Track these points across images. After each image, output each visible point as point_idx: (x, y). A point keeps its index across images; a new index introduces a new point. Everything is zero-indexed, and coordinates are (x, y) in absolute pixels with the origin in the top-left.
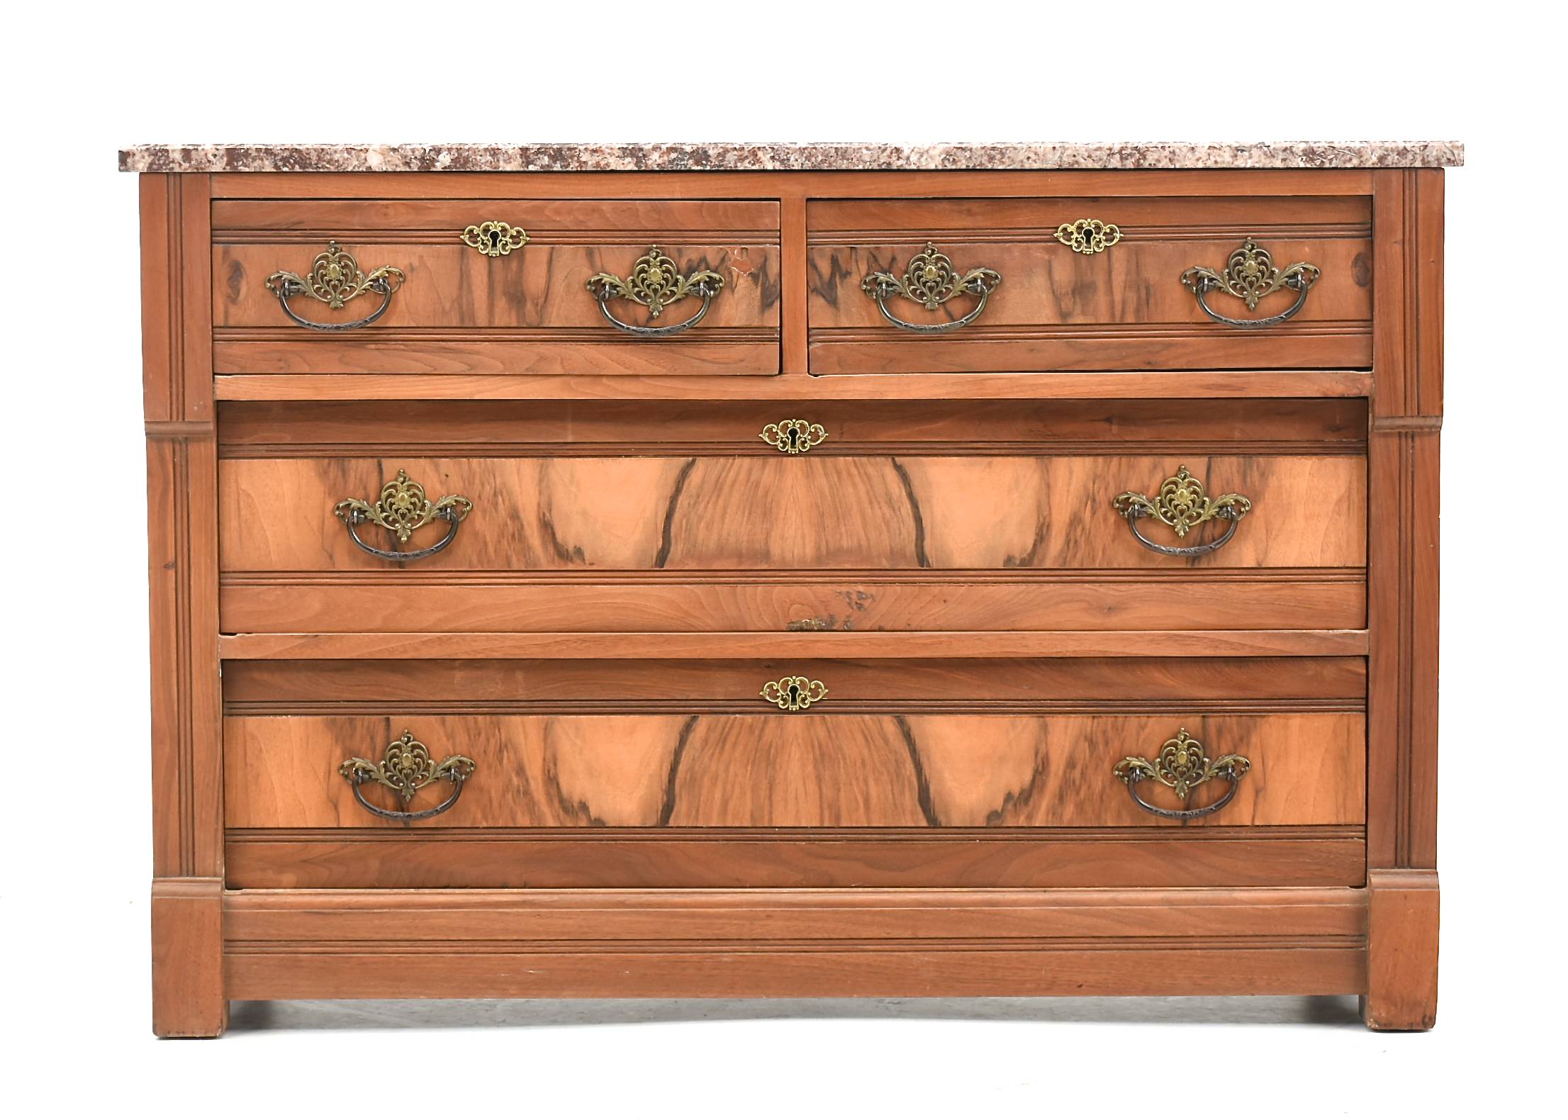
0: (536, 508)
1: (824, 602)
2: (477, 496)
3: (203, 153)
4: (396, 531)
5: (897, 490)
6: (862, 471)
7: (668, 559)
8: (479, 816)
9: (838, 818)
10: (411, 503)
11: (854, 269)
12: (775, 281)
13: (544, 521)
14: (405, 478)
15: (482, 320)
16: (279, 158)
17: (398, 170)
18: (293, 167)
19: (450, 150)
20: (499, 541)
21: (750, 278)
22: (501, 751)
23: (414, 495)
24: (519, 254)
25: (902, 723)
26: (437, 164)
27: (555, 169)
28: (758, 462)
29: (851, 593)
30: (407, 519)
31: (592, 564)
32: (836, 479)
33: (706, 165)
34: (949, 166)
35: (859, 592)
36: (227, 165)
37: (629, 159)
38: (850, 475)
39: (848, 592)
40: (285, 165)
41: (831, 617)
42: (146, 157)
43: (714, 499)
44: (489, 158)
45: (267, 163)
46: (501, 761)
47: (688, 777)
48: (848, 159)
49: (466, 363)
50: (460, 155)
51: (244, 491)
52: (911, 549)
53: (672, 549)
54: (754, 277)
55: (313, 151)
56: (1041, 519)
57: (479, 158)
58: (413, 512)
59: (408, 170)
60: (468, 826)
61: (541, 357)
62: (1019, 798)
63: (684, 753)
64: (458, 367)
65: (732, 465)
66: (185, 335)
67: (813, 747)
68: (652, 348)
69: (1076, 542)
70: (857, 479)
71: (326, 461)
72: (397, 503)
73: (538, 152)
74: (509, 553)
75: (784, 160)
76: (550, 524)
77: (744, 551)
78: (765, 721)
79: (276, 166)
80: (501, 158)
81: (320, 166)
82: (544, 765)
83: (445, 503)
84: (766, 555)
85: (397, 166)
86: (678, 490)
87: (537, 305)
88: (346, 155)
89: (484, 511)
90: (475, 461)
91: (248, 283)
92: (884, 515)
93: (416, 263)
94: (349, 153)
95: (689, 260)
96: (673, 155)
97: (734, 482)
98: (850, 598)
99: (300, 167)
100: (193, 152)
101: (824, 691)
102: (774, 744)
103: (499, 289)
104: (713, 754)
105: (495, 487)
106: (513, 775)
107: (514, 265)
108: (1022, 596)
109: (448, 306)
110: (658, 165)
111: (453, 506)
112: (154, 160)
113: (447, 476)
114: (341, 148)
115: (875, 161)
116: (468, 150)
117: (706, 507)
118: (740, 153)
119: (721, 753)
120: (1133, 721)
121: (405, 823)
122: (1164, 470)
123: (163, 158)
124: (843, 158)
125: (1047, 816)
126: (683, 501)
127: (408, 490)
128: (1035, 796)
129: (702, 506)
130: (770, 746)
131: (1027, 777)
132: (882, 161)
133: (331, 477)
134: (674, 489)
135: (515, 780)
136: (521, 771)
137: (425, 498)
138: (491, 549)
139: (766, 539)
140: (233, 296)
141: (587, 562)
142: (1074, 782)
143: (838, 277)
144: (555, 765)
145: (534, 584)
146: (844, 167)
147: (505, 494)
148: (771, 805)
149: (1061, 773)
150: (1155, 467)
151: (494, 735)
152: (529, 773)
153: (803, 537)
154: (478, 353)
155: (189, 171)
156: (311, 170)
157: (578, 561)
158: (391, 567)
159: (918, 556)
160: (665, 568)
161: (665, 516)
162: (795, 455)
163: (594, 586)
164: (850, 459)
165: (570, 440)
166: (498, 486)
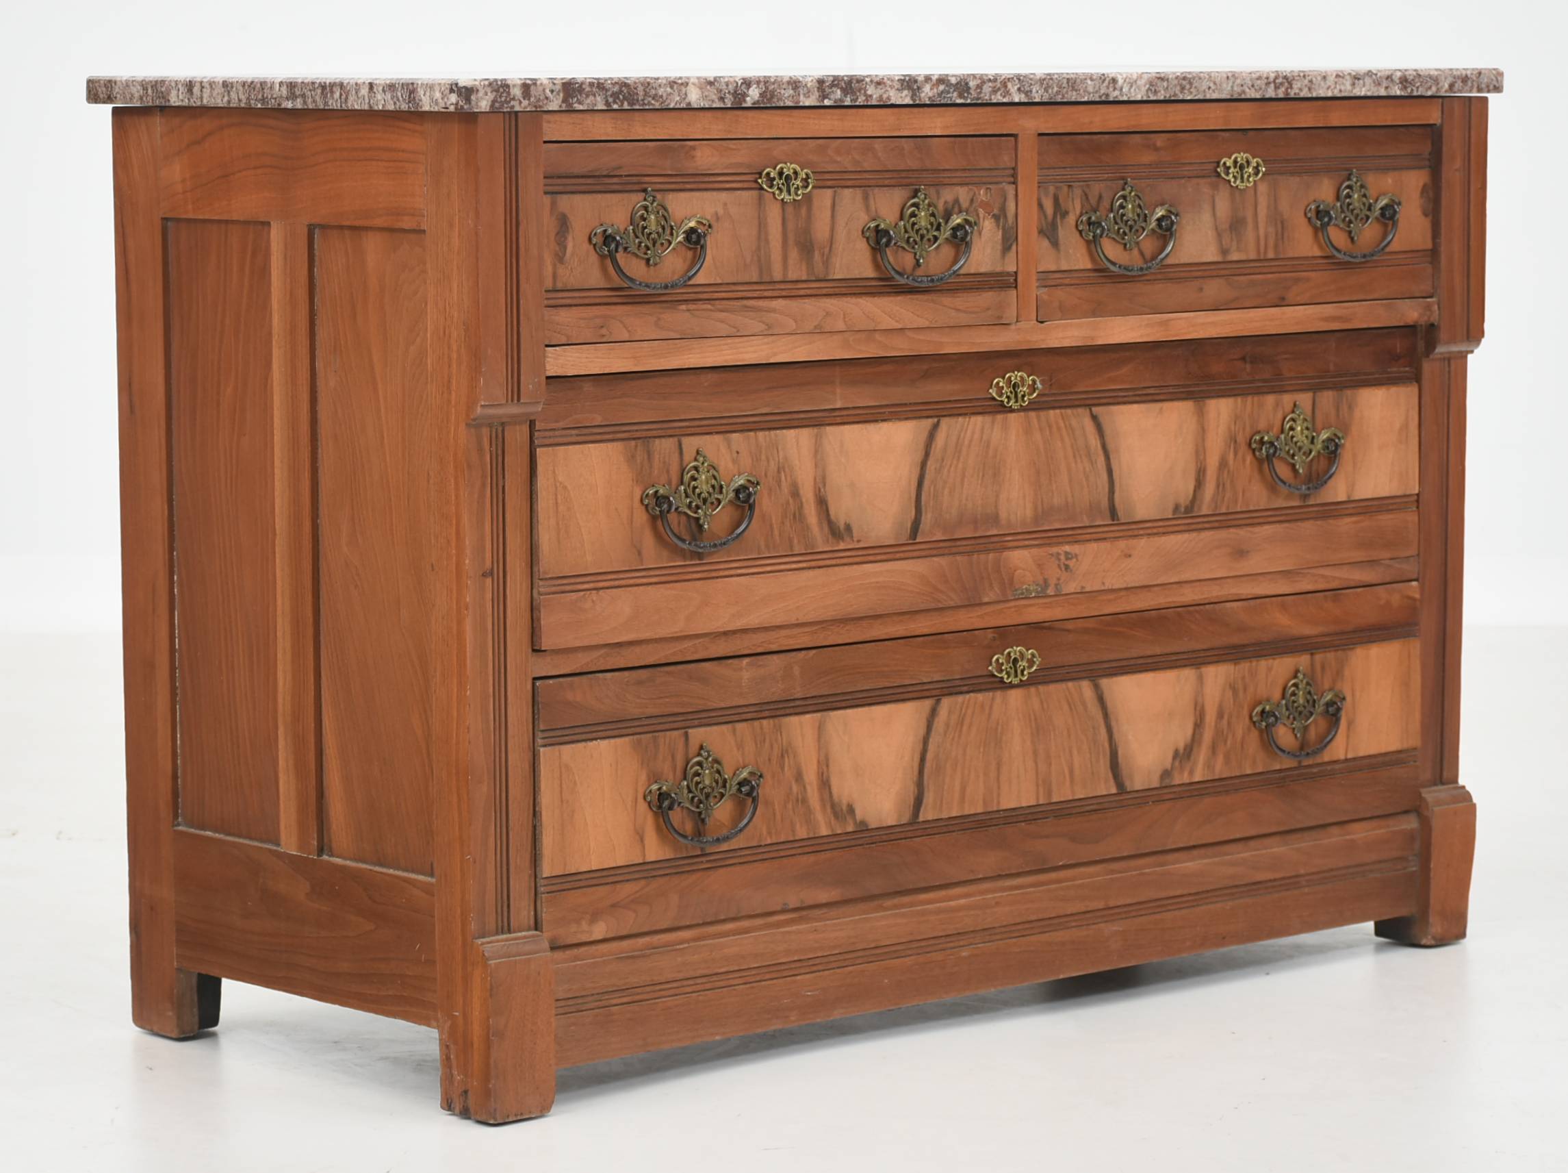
0: (812, 483)
1: (1040, 566)
2: (763, 474)
3: (541, 89)
4: (698, 519)
5: (1094, 442)
6: (1067, 423)
7: (920, 530)
8: (764, 832)
9: (1049, 793)
10: (711, 487)
11: (1071, 208)
12: (1013, 223)
13: (820, 497)
14: (704, 459)
15: (777, 276)
16: (609, 93)
17: (714, 106)
18: (622, 105)
19: (758, 82)
20: (783, 523)
21: (993, 220)
22: (782, 756)
23: (714, 477)
24: (808, 198)
25: (1097, 687)
26: (748, 99)
27: (846, 104)
28: (988, 418)
29: (1060, 556)
30: (707, 504)
31: (859, 541)
32: (1048, 433)
33: (967, 97)
34: (1153, 98)
35: (1067, 553)
36: (563, 102)
37: (906, 92)
38: (1059, 429)
39: (1057, 554)
40: (615, 102)
41: (1045, 581)
42: (489, 94)
43: (955, 462)
44: (791, 92)
45: (598, 98)
46: (782, 768)
47: (934, 766)
48: (1076, 91)
49: (763, 323)
50: (767, 88)
51: (561, 483)
52: (1105, 503)
53: (923, 518)
54: (996, 218)
55: (640, 86)
56: (1199, 464)
57: (783, 92)
58: (713, 496)
59: (722, 106)
60: (755, 845)
61: (827, 313)
62: (1184, 754)
63: (931, 740)
64: (759, 327)
65: (969, 421)
66: (521, 302)
67: (1030, 721)
68: (917, 299)
69: (1224, 485)
70: (1064, 432)
71: (633, 443)
72: (699, 487)
73: (832, 85)
74: (792, 536)
75: (1027, 92)
76: (824, 500)
77: (979, 516)
78: (993, 699)
79: (607, 103)
80: (802, 92)
81: (646, 102)
82: (818, 768)
83: (739, 484)
84: (995, 519)
85: (713, 101)
86: (927, 455)
87: (823, 255)
88: (669, 89)
89: (770, 492)
90: (761, 434)
91: (573, 238)
92: (1084, 468)
93: (721, 212)
94: (672, 87)
95: (946, 202)
96: (942, 87)
97: (971, 441)
98: (1059, 560)
99: (629, 104)
100: (532, 87)
101: (1038, 662)
102: (1000, 721)
103: (791, 242)
104: (953, 739)
105: (779, 462)
106: (793, 783)
107: (804, 211)
108: (1185, 545)
109: (748, 261)
110: (930, 98)
111: (745, 486)
112: (496, 97)
113: (738, 453)
114: (664, 81)
115: (1097, 92)
116: (774, 83)
117: (949, 471)
118: (994, 84)
119: (960, 736)
120: (1263, 664)
121: (702, 849)
122: (1283, 408)
123: (505, 95)
124: (1073, 89)
125: (1204, 770)
126: (931, 465)
127: (708, 472)
128: (1195, 750)
129: (946, 470)
130: (998, 724)
131: (1189, 732)
132: (1102, 92)
133: (639, 461)
134: (923, 453)
135: (795, 788)
136: (799, 777)
137: (722, 480)
138: (776, 532)
139: (996, 502)
140: (560, 254)
141: (855, 539)
142: (1223, 733)
143: (1059, 217)
144: (827, 766)
145: (811, 568)
146: (1073, 99)
147: (787, 470)
148: (999, 788)
149: (1213, 724)
150: (1277, 405)
151: (776, 740)
152: (806, 778)
153: (1024, 497)
154: (774, 311)
155: (528, 109)
156: (637, 107)
157: (848, 539)
158: (691, 560)
159: (1110, 508)
160: (917, 541)
161: (916, 484)
162: (1018, 411)
163: (861, 566)
164: (1058, 411)
165: (838, 406)
166: (781, 461)
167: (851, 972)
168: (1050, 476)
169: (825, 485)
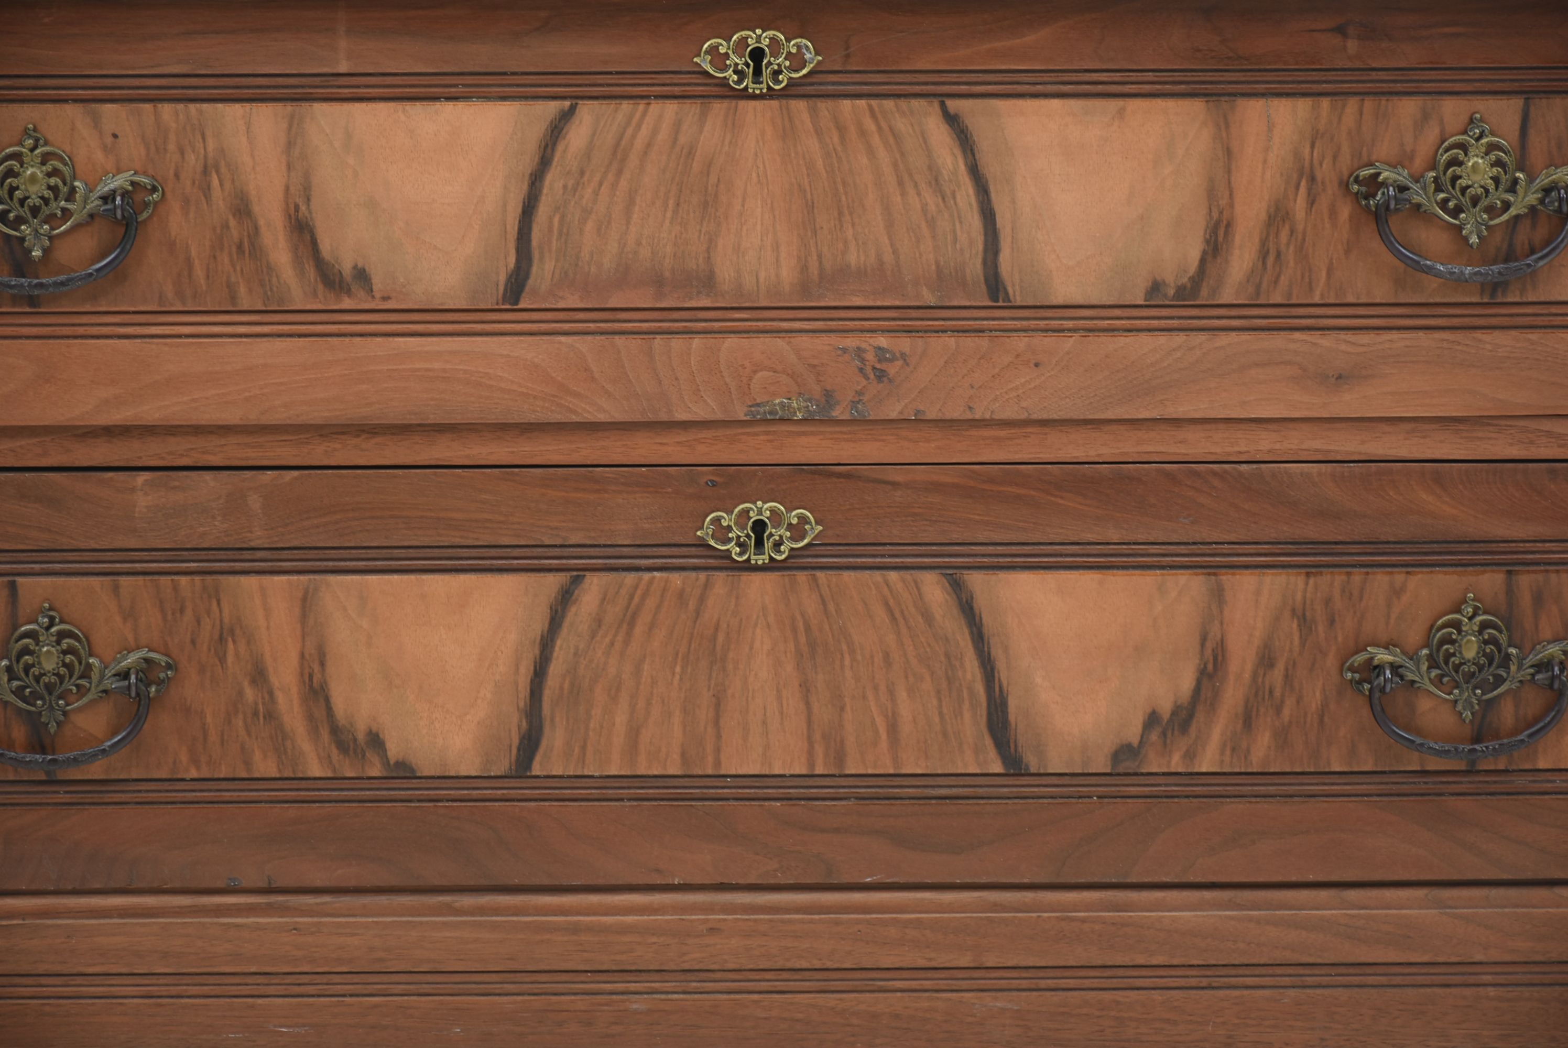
0: (281, 195)
1: (814, 366)
2: (172, 172)
4: (22, 240)
5: (949, 161)
7: (527, 289)
8: (184, 758)
9: (840, 758)
10: (50, 188)
13: (297, 219)
14: (37, 140)
20: (215, 257)
22: (222, 639)
23: (55, 172)
25: (957, 586)
28: (692, 109)
29: (864, 351)
30: (41, 216)
31: (385, 299)
32: (836, 139)
35: (880, 348)
38: (863, 133)
39: (859, 348)
41: (828, 395)
43: (611, 177)
46: (222, 660)
47: (566, 686)
52: (975, 268)
53: (534, 269)
56: (1215, 215)
58: (53, 204)
60: (164, 776)
62: (1171, 720)
63: (559, 643)
65: (646, 111)
67: (794, 630)
69: (1279, 254)
70: (876, 140)
72: (23, 187)
74: (233, 279)
76: (307, 225)
77: (667, 274)
78: (707, 585)
82: (302, 666)
83: (112, 186)
84: (708, 281)
86: (544, 162)
89: (186, 201)
90: (166, 109)
92: (924, 207)
97: (649, 145)
98: (863, 360)
101: (814, 530)
102: (724, 626)
104: (612, 644)
105: (206, 157)
106: (246, 684)
108: (1179, 354)
111: (127, 192)
113: (115, 136)
117: (596, 193)
119: (627, 642)
120: (1380, 581)
121: (48, 773)
122: (1441, 122)
125: (1222, 753)
126: (553, 182)
127: (43, 163)
128: (1200, 716)
129: (590, 190)
130: (717, 628)
131: (1187, 683)
134: (537, 159)
135: (250, 694)
136: (259, 676)
137: (74, 178)
138: (199, 272)
139: (708, 252)
141: (378, 295)
142: (1271, 692)
144: (322, 664)
145: (280, 335)
147: (223, 170)
148: (719, 737)
149: (1247, 675)
150: (1425, 117)
151: (208, 613)
152: (274, 680)
153: (776, 247)
157: (362, 294)
158: (14, 306)
159: (987, 281)
160: (521, 306)
161: (520, 210)
162: (761, 97)
163: (391, 339)
164: (862, 103)
165: (343, 68)
166: (211, 155)
167: (376, 1006)
168: (840, 214)
169: (308, 200)
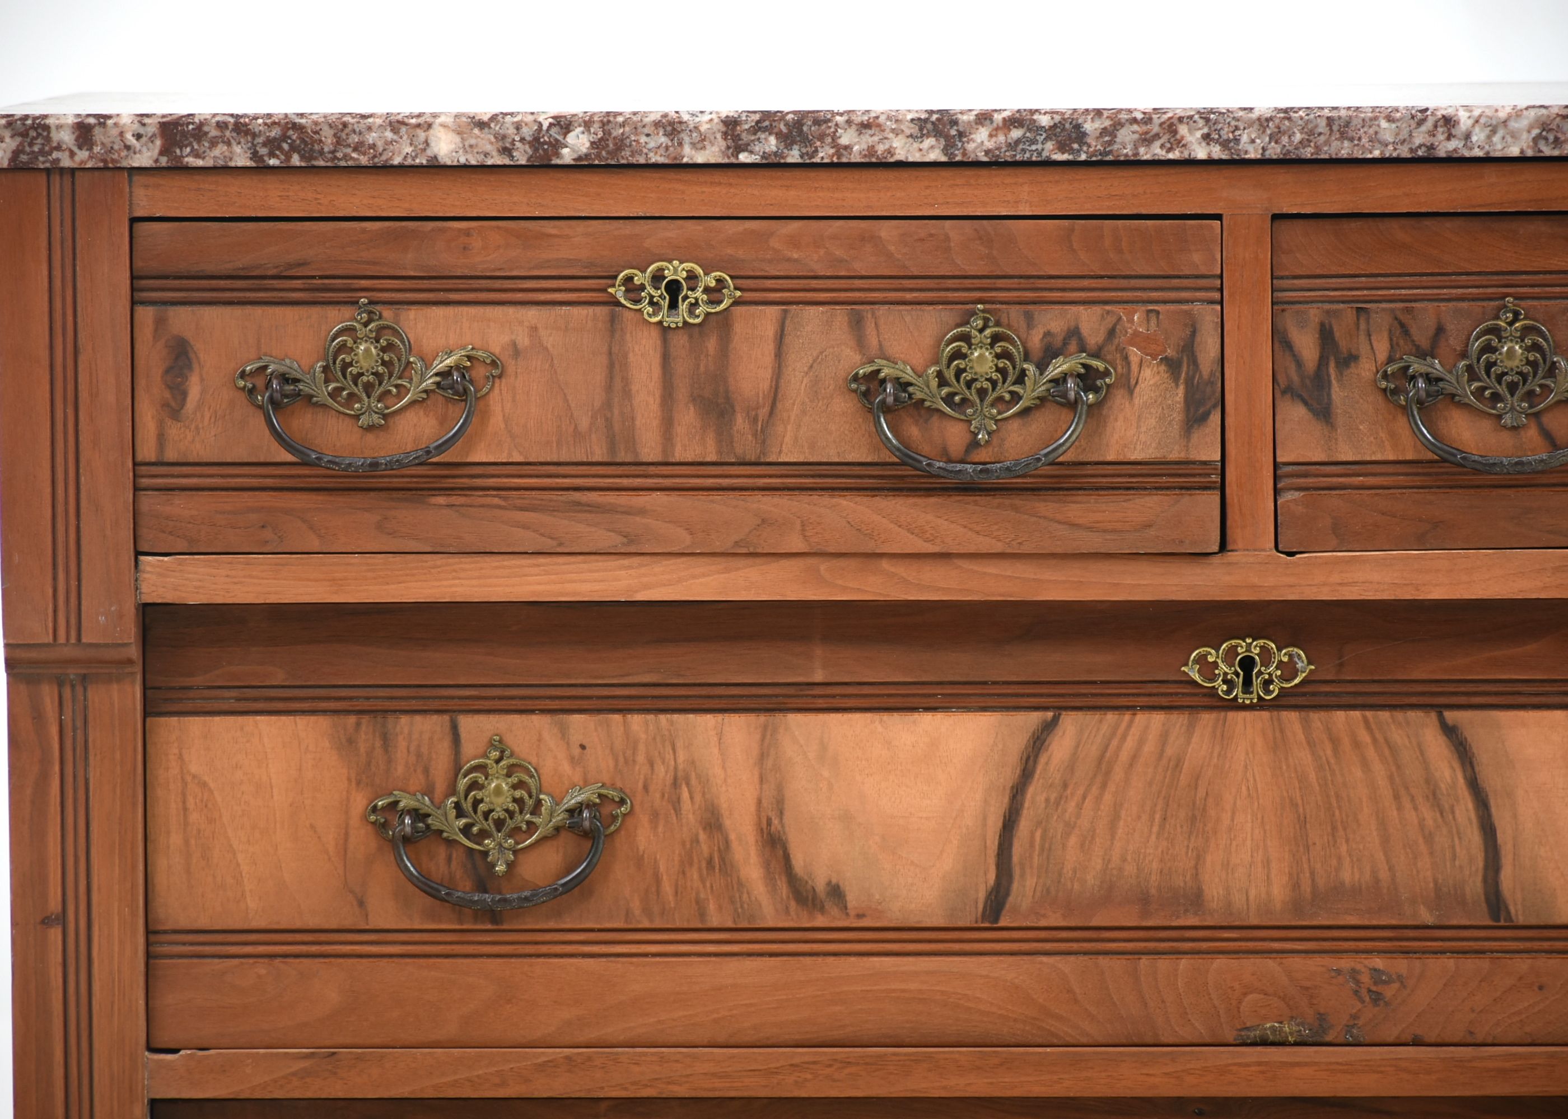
0: (753, 808)
1: (1307, 988)
2: (640, 785)
3: (115, 132)
4: (485, 854)
5: (1447, 773)
6: (1378, 735)
7: (1007, 906)
10: (515, 800)
11: (1364, 349)
12: (1212, 373)
13: (769, 834)
14: (502, 752)
15: (650, 450)
16: (260, 140)
17: (489, 162)
18: (288, 157)
19: (587, 124)
20: (684, 873)
21: (1163, 368)
23: (520, 785)
24: (723, 322)
26: (565, 151)
27: (790, 160)
28: (1179, 720)
29: (1358, 972)
30: (505, 829)
31: (860, 916)
32: (1329, 752)
33: (1079, 151)
34: (1547, 151)
35: (1375, 970)
36: (162, 153)
37: (930, 142)
38: (1357, 744)
39: (1353, 970)
40: (272, 155)
41: (1321, 1017)
42: (8, 140)
43: (1095, 790)
44: (663, 140)
45: (237, 149)
48: (1352, 140)
49: (620, 533)
50: (607, 133)
51: (194, 777)
52: (1474, 886)
53: (1015, 886)
54: (1172, 366)
55: (326, 128)
57: (643, 139)
58: (518, 817)
59: (507, 161)
61: (763, 521)
64: (605, 538)
65: (1131, 722)
66: (82, 479)
68: (976, 503)
70: (1371, 753)
71: (352, 719)
72: (486, 800)
73: (758, 128)
74: (702, 896)
75: (1228, 141)
76: (780, 839)
77: (1153, 891)
79: (255, 156)
80: (687, 139)
81: (339, 155)
83: (579, 799)
84: (1196, 899)
85: (486, 155)
86: (1026, 775)
87: (755, 420)
88: (389, 135)
89: (655, 816)
90: (636, 717)
91: (202, 380)
92: (1421, 822)
93: (523, 340)
94: (395, 131)
95: (1048, 334)
96: (1016, 134)
97: (1134, 758)
98: (1357, 982)
99: (302, 158)
100: (97, 131)
103: (682, 393)
105: (676, 768)
107: (712, 344)
109: (584, 423)
110: (987, 152)
111: (595, 805)
112: (21, 144)
113: (583, 747)
114: (379, 121)
115: (1403, 142)
116: (623, 125)
117: (1080, 806)
118: (1145, 128)
123: (39, 141)
124: (1343, 136)
126: (1035, 795)
127: (509, 775)
129: (1073, 804)
132: (1417, 141)
133: (362, 750)
134: (1018, 772)
137: (540, 791)
138: (667, 888)
139: (1196, 867)
140: (173, 404)
141: (852, 913)
143: (1332, 365)
145: (750, 955)
146: (1344, 153)
147: (694, 781)
153: (1267, 863)
154: (642, 512)
155: (89, 165)
156: (321, 163)
157: (835, 911)
158: (476, 923)
159: (1488, 900)
160: (1002, 923)
161: (1000, 824)
162: (1251, 707)
163: (865, 959)
164: (1356, 714)
165: (819, 677)
166: (681, 767)
168: (1334, 828)
169: (781, 813)
